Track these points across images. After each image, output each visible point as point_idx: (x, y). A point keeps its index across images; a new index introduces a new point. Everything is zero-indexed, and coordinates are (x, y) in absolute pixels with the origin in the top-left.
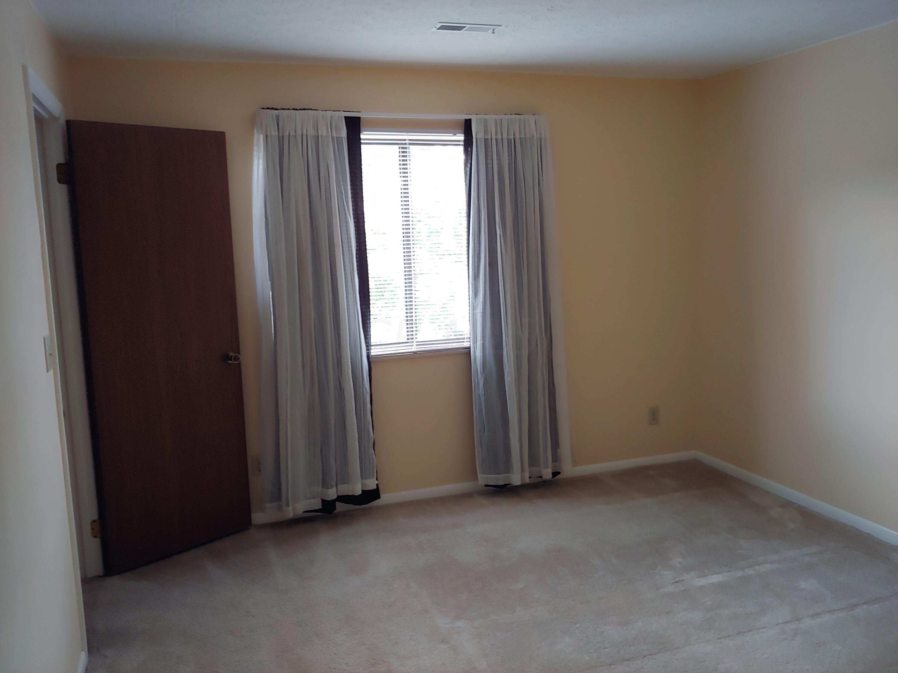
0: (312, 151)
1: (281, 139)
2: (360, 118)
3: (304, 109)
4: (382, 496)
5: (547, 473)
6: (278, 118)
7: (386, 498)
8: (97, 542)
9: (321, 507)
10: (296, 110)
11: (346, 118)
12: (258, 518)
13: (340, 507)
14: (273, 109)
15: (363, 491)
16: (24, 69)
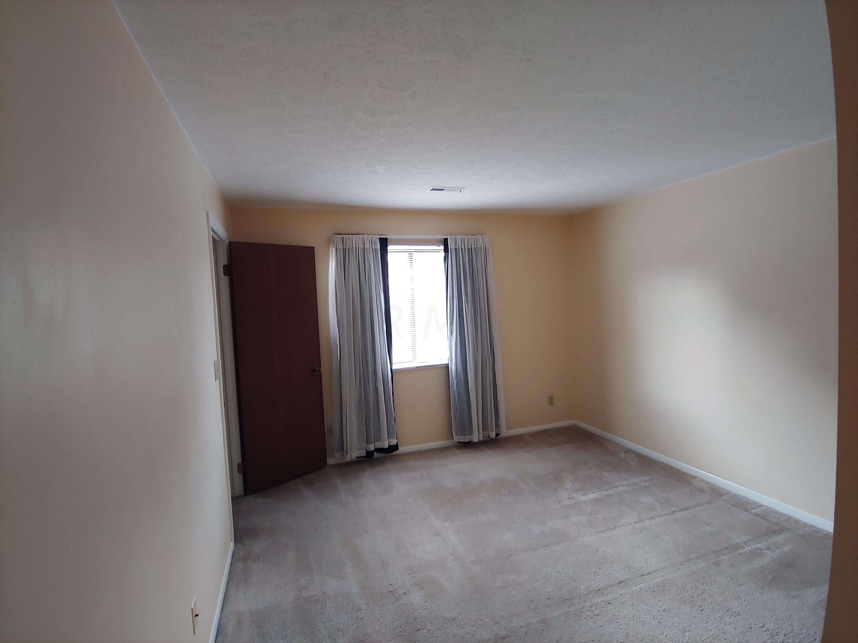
0: (361, 257)
1: (344, 250)
2: (387, 239)
3: (357, 234)
4: (399, 448)
5: (493, 435)
6: (343, 239)
7: (402, 449)
8: (241, 476)
9: (365, 455)
10: (353, 234)
11: (380, 239)
12: (330, 461)
13: (376, 455)
14: (340, 234)
15: (389, 446)
16: (207, 213)
